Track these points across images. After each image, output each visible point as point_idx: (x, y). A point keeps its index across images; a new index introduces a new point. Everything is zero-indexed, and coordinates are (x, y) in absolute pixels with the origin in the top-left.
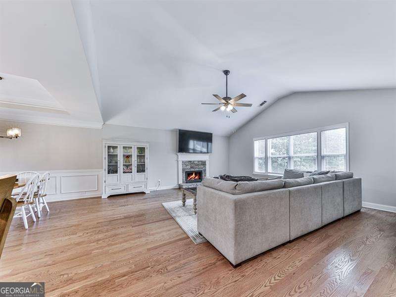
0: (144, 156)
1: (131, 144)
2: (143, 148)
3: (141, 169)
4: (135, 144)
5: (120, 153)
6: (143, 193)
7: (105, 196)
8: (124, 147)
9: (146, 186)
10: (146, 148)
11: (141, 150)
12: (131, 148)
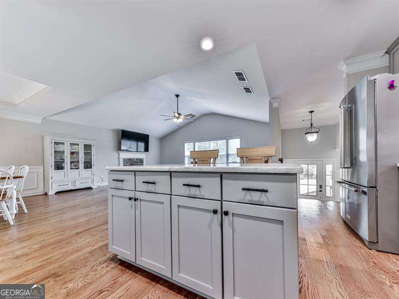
0: (91, 153)
1: (78, 141)
2: (89, 145)
3: (88, 165)
4: (82, 141)
5: (67, 149)
6: (90, 188)
7: (51, 192)
8: (71, 144)
9: (93, 182)
10: (92, 146)
11: (88, 147)
12: (78, 145)
